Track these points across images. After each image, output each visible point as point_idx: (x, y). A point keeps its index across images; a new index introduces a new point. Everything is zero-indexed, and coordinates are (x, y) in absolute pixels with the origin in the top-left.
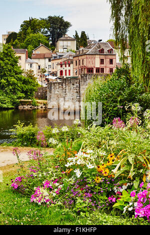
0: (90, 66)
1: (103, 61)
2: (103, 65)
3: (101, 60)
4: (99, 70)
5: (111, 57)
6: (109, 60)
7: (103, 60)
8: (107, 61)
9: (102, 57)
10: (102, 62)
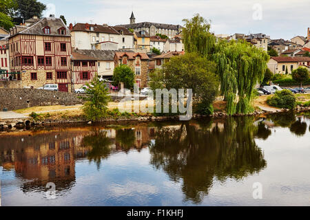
0: (26, 53)
1: (50, 47)
2: (49, 52)
3: (46, 43)
4: (43, 60)
5: (62, 40)
6: (59, 44)
7: (50, 44)
8: (55, 46)
9: (48, 40)
10: (47, 47)
